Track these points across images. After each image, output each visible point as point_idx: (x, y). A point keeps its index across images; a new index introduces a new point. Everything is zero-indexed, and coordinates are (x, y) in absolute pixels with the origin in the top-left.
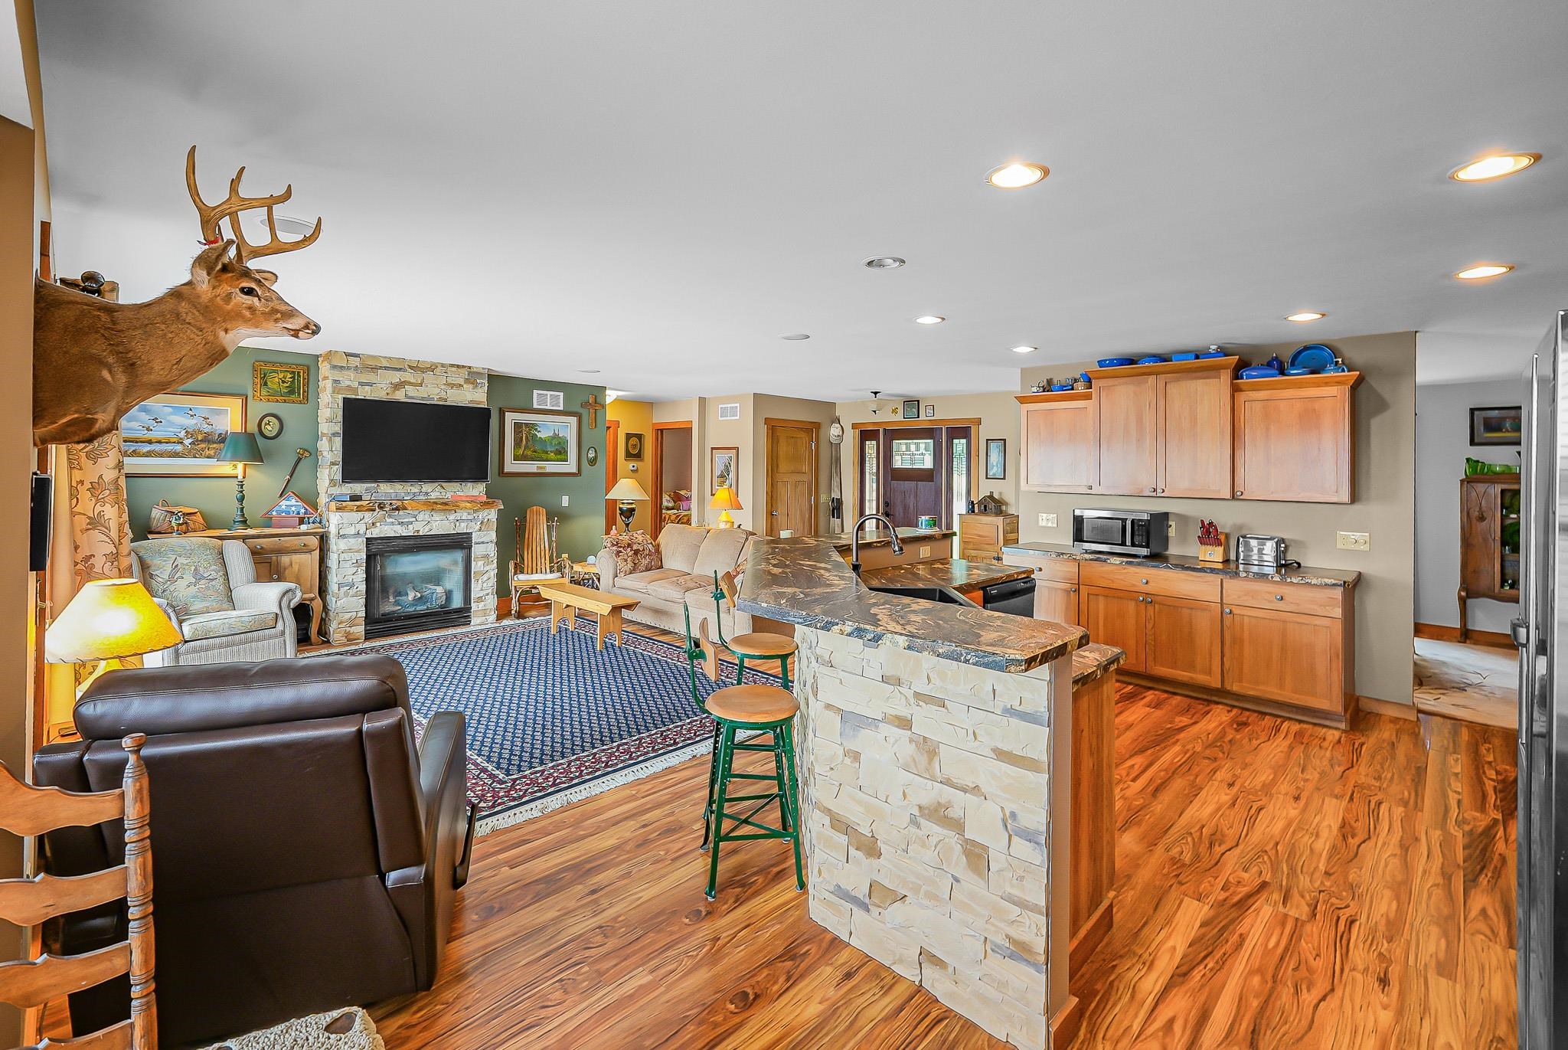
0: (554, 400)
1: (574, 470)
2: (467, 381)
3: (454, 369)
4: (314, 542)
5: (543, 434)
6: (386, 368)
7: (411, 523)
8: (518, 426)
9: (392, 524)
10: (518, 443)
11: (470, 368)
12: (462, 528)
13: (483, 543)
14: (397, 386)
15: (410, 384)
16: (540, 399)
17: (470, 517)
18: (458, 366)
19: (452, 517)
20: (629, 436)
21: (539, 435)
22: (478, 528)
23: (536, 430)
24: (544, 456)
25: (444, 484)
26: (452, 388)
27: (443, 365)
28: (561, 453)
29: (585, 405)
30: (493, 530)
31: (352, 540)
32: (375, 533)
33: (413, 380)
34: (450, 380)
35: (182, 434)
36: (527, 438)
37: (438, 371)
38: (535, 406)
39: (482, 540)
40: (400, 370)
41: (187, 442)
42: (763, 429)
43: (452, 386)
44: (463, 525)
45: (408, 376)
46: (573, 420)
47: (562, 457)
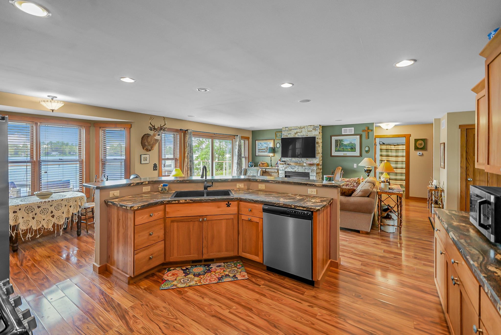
0: (351, 131)
1: (358, 154)
2: (313, 129)
3: (309, 126)
4: (276, 171)
5: (345, 143)
6: (293, 129)
7: (294, 168)
8: (336, 141)
9: (290, 168)
10: (336, 146)
11: (314, 125)
12: (306, 171)
13: (312, 176)
14: (296, 133)
15: (299, 132)
16: (344, 131)
17: (308, 168)
18: (311, 126)
19: (304, 168)
20: (416, 140)
21: (344, 143)
22: (311, 171)
23: (343, 141)
24: (346, 150)
25: (307, 159)
26: (309, 132)
27: (307, 126)
28: (353, 149)
29: (364, 131)
30: (315, 172)
31: (282, 171)
32: (286, 170)
33: (299, 131)
34: (308, 130)
36: (340, 144)
37: (305, 128)
38: (343, 134)
39: (312, 175)
40: (296, 129)
41: (266, 149)
42: (458, 132)
43: (309, 131)
44: (307, 170)
45: (298, 131)
46: (358, 137)
47: (354, 150)
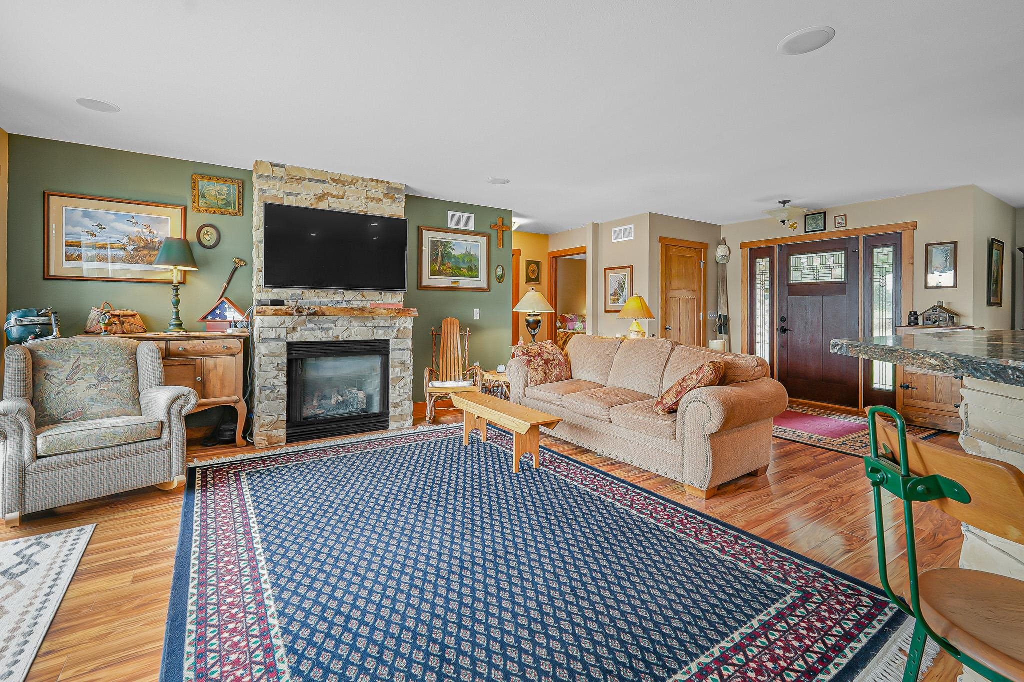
0: (467, 221)
1: (484, 285)
2: (386, 196)
3: (374, 183)
4: (237, 345)
5: (457, 252)
6: (310, 180)
7: (331, 328)
8: (434, 244)
9: (313, 329)
10: (434, 260)
11: (388, 183)
12: (380, 335)
13: (399, 350)
14: (321, 197)
15: (333, 196)
16: (453, 219)
17: (387, 324)
18: (377, 181)
19: (370, 324)
20: (529, 263)
21: (453, 252)
22: (394, 335)
23: (450, 247)
24: (458, 272)
25: (365, 293)
26: (372, 201)
27: (363, 180)
28: (472, 271)
29: (494, 226)
30: (408, 337)
31: (273, 344)
32: (296, 337)
33: (335, 193)
34: (369, 194)
35: (125, 240)
36: (442, 256)
37: (358, 185)
38: (449, 226)
39: (399, 347)
40: (323, 181)
41: (130, 248)
42: (658, 247)
43: (372, 199)
44: (381, 332)
45: (331, 188)
46: (483, 240)
47: (474, 273)
